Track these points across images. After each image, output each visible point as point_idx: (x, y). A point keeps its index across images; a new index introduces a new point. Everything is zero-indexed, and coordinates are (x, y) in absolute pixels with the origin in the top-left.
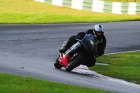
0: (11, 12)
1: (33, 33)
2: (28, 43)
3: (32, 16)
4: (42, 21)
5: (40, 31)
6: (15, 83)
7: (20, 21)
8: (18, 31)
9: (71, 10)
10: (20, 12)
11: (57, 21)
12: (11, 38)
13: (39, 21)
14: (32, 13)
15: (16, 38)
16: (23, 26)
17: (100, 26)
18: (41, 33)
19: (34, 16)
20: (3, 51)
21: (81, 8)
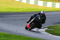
0: (12, 7)
1: (22, 16)
2: (19, 20)
3: (21, 9)
4: (25, 11)
5: (25, 15)
6: (14, 38)
7: (16, 11)
8: (15, 15)
9: (38, 6)
10: (16, 7)
11: (32, 11)
12: (12, 18)
13: (24, 11)
14: (21, 7)
15: (14, 18)
16: (17, 13)
17: (43, 11)
18: (25, 16)
19: (22, 9)
20: (9, 24)
21: (42, 5)
